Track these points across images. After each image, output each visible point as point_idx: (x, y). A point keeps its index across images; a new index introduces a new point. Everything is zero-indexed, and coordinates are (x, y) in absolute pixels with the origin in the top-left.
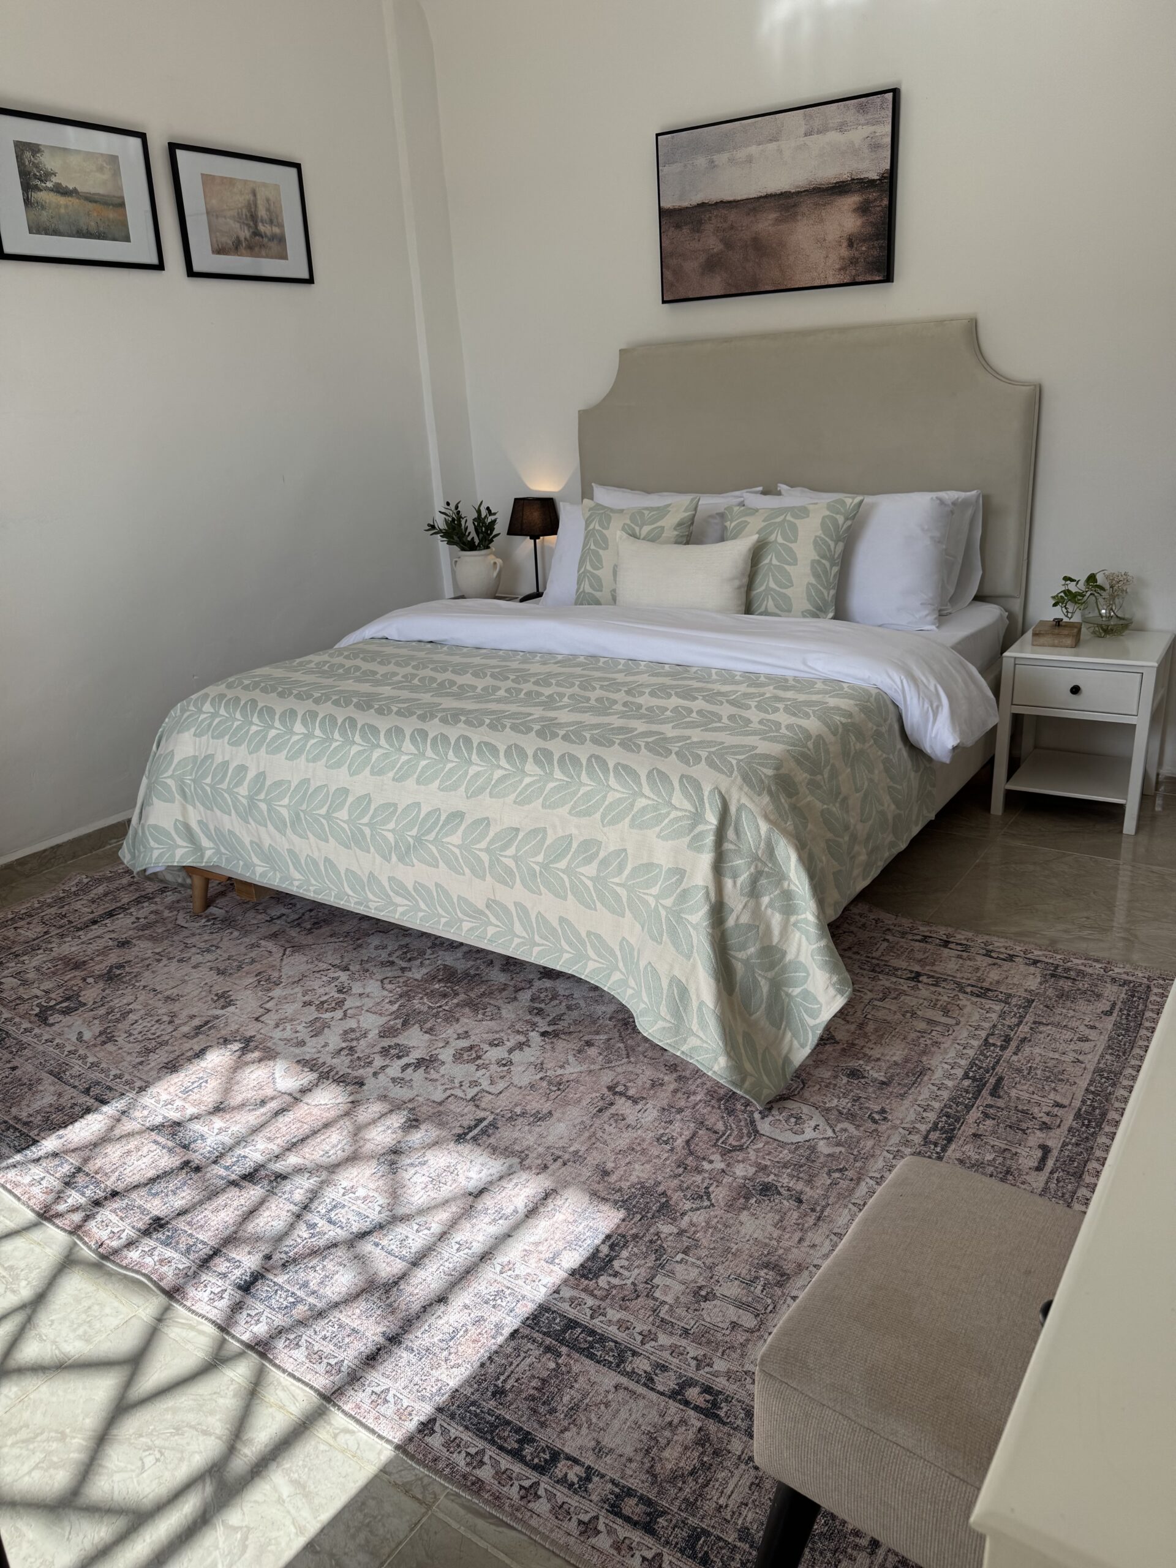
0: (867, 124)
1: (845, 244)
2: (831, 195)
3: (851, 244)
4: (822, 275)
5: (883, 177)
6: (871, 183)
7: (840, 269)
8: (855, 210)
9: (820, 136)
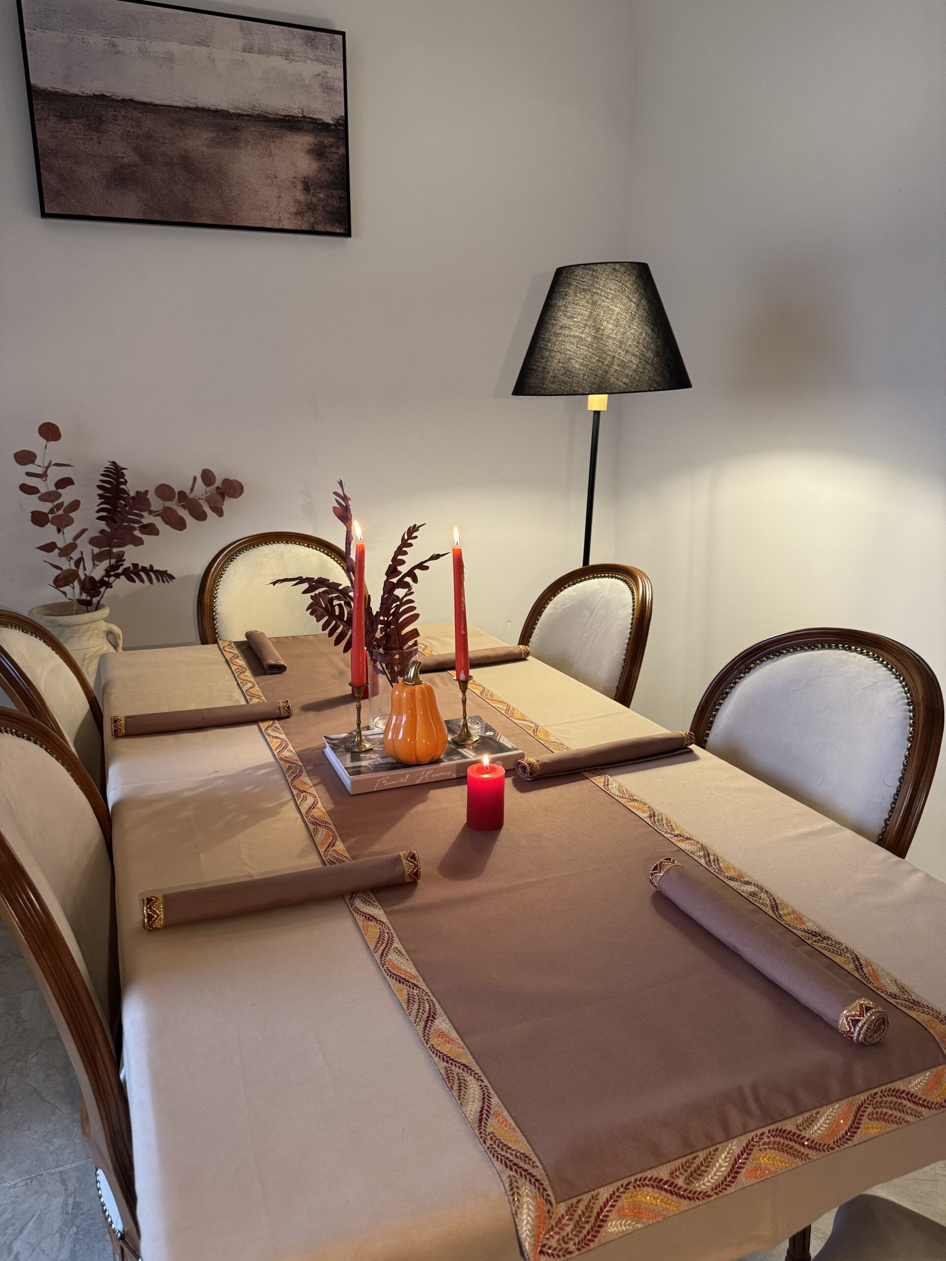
0: (317, 60)
1: (300, 187)
2: (280, 127)
3: (307, 188)
4: (275, 217)
5: (337, 124)
6: (325, 127)
7: (296, 214)
8: (309, 152)
9: (262, 56)
